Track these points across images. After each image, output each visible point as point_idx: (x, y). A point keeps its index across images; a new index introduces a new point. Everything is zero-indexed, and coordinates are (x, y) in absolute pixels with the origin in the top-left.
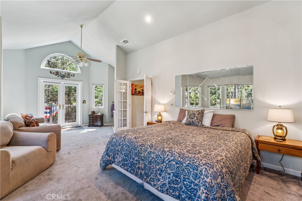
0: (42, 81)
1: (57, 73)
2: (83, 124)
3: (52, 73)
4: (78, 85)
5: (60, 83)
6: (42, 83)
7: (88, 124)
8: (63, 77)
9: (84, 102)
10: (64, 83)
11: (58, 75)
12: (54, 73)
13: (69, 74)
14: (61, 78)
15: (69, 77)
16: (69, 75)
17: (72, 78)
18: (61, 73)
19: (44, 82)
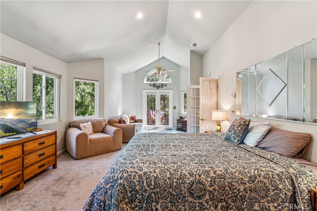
0: (145, 92)
1: (154, 85)
2: (173, 127)
3: (151, 85)
4: (170, 93)
5: (156, 93)
6: (145, 93)
7: (176, 128)
8: (158, 87)
9: (175, 108)
10: (160, 93)
11: (155, 87)
12: (152, 85)
13: (162, 84)
14: (157, 89)
15: (163, 87)
16: (162, 86)
17: (165, 87)
18: (157, 85)
19: (146, 93)
